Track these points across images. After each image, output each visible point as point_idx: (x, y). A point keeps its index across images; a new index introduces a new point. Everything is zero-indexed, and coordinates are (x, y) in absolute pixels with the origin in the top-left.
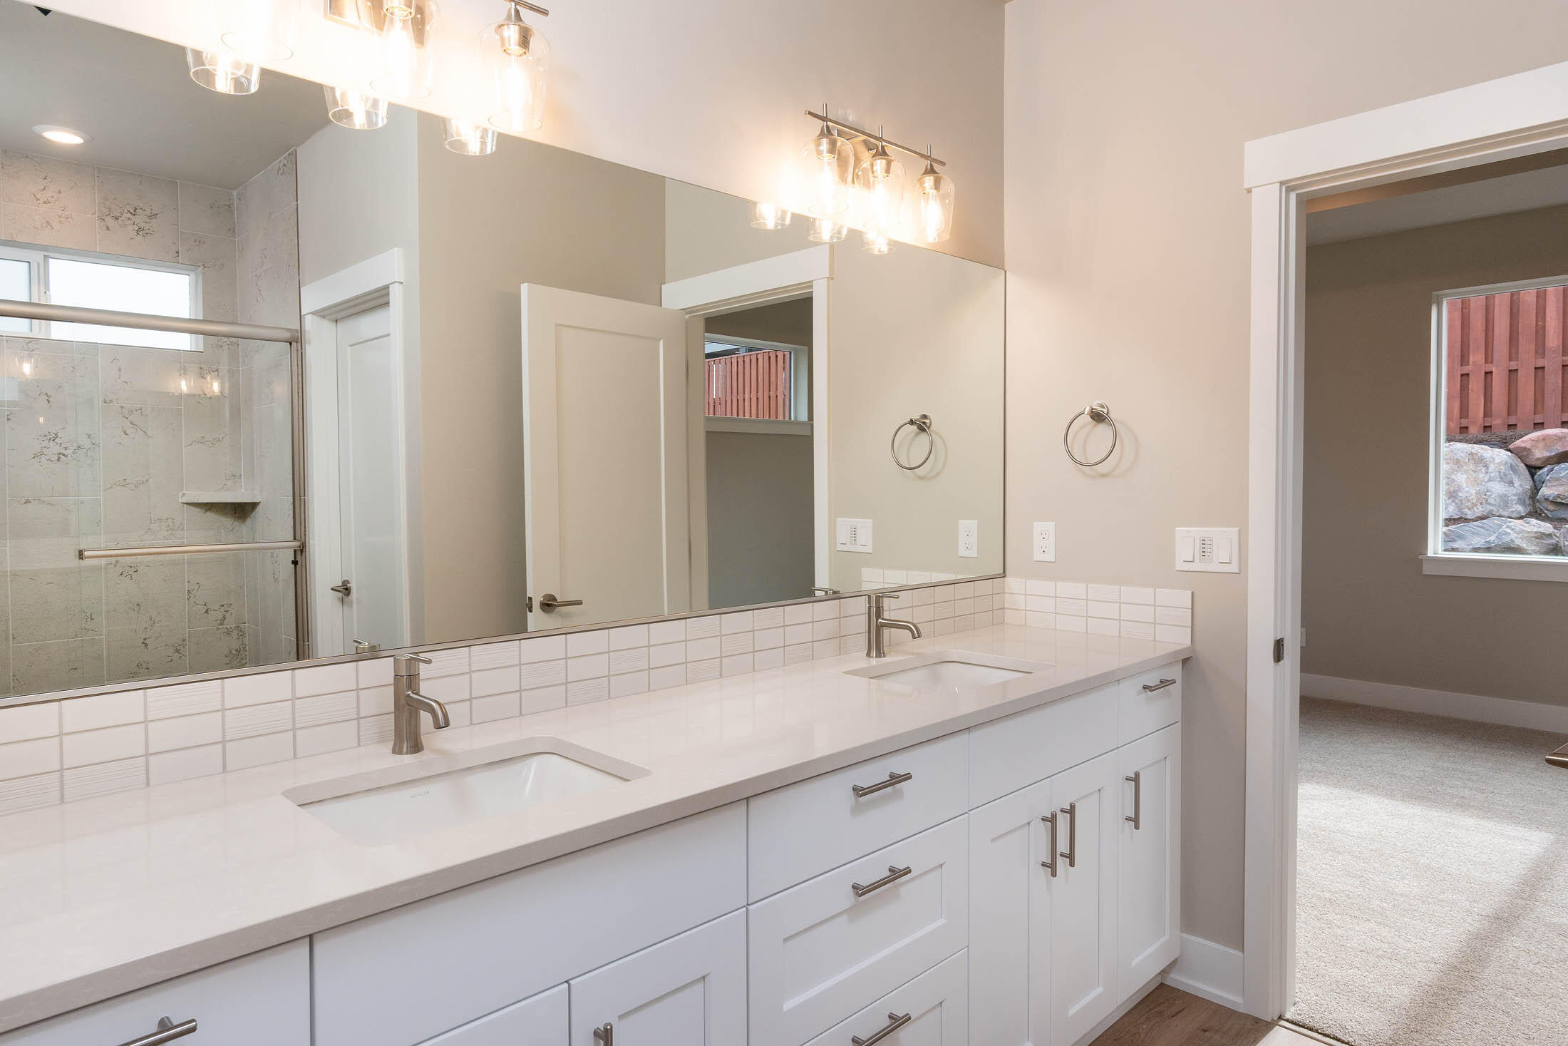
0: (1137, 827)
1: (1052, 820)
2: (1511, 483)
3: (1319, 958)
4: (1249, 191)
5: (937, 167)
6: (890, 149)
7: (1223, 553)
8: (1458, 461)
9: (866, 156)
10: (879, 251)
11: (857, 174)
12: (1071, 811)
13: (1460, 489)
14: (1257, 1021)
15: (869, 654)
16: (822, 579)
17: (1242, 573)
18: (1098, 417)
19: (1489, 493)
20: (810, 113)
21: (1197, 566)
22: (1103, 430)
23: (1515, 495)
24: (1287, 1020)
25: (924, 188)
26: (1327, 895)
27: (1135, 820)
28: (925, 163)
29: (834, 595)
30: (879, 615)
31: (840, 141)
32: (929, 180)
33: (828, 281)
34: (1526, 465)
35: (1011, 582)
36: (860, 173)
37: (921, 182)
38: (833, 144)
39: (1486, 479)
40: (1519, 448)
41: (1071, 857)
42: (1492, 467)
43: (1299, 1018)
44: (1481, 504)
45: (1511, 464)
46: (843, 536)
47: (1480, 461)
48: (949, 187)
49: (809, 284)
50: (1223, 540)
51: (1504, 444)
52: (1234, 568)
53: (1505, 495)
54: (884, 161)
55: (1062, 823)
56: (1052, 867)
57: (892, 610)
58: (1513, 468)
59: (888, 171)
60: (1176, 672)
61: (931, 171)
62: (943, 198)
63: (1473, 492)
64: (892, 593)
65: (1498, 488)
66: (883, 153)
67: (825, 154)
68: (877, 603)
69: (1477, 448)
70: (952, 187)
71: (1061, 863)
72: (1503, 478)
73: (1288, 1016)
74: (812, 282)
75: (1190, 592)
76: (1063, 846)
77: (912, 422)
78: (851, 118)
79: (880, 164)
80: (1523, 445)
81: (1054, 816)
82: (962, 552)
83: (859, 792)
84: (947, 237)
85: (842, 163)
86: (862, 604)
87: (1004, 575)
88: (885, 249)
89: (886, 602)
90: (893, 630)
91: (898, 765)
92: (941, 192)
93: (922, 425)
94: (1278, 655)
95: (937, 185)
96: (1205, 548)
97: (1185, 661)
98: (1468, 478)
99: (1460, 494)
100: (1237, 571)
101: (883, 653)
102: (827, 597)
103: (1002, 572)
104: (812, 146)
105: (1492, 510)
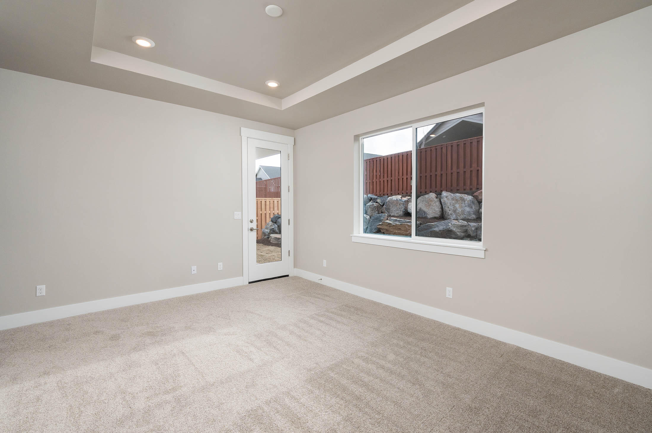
2: (472, 207)
8: (457, 200)
13: (457, 209)
19: (465, 211)
23: (473, 212)
34: (478, 201)
39: (464, 206)
40: (475, 195)
42: (466, 202)
44: (462, 214)
45: (472, 201)
47: (463, 200)
51: (472, 194)
53: (470, 212)
58: (473, 202)
63: (460, 210)
65: (468, 209)
69: (463, 195)
72: (470, 206)
80: (476, 194)
98: (459, 206)
99: (457, 211)
105: (466, 217)
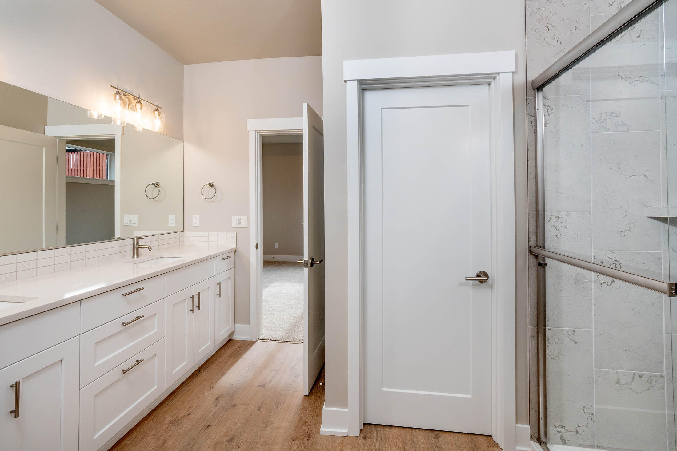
0: (220, 297)
1: (193, 297)
3: (270, 323)
4: (249, 131)
5: (159, 109)
6: (142, 101)
7: (244, 222)
9: (134, 102)
10: (139, 130)
11: (130, 107)
12: (199, 294)
14: (253, 341)
15: (133, 257)
16: (117, 234)
17: (248, 228)
18: (211, 186)
20: (112, 86)
21: (238, 226)
22: (212, 189)
24: (260, 339)
25: (155, 115)
26: (274, 308)
27: (219, 295)
28: (155, 107)
29: (121, 239)
30: (137, 244)
31: (123, 97)
32: (157, 113)
33: (121, 135)
35: (186, 233)
36: (131, 107)
37: (154, 113)
38: (121, 97)
41: (199, 307)
43: (263, 338)
46: (126, 220)
48: (163, 115)
49: (114, 135)
50: (244, 218)
52: (246, 226)
54: (140, 105)
55: (196, 298)
56: (193, 311)
57: (141, 242)
59: (141, 108)
60: (232, 254)
61: (157, 110)
62: (161, 118)
64: (142, 238)
66: (140, 102)
67: (118, 100)
68: (136, 241)
70: (164, 115)
71: (196, 310)
73: (260, 338)
74: (115, 135)
75: (236, 233)
76: (196, 304)
77: (153, 184)
78: (128, 89)
79: (139, 106)
81: (193, 296)
82: (170, 224)
83: (125, 295)
84: (162, 130)
85: (124, 102)
86: (131, 241)
87: (183, 231)
88: (141, 130)
89: (140, 240)
90: (143, 249)
91: (139, 286)
92: (161, 116)
93: (156, 185)
94: (257, 248)
95: (159, 114)
96: (239, 221)
97: (235, 251)
100: (247, 227)
101: (139, 256)
102: (117, 240)
103: (183, 230)
104: (113, 96)
